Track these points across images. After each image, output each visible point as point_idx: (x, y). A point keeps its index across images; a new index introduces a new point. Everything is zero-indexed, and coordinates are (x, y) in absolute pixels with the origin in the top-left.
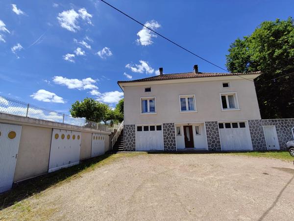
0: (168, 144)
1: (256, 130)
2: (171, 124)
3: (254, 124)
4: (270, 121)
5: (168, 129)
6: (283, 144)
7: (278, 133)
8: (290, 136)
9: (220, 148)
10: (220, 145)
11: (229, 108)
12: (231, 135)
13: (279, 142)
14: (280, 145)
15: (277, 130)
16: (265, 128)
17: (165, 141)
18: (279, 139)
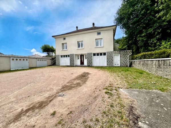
0: (71, 63)
1: (110, 57)
2: (73, 54)
3: (109, 54)
4: (118, 52)
5: (72, 57)
6: (122, 64)
7: (120, 58)
8: (127, 60)
9: (92, 65)
10: (92, 64)
11: (99, 46)
12: (99, 59)
13: (121, 62)
14: (120, 64)
15: (121, 57)
16: (115, 56)
17: (70, 62)
18: (120, 61)
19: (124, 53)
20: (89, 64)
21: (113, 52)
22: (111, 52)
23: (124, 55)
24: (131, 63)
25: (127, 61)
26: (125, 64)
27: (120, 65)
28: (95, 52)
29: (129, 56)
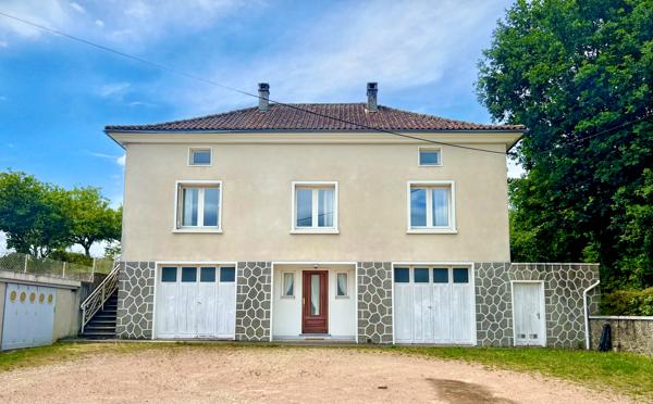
0: (247, 322)
1: (493, 291)
2: (263, 264)
3: (490, 275)
4: (532, 268)
5: (253, 280)
6: (556, 332)
7: (547, 301)
8: (577, 312)
9: (390, 338)
10: (390, 329)
11: (429, 227)
12: (426, 303)
13: (549, 325)
14: (548, 333)
15: (547, 293)
16: (518, 287)
17: (239, 314)
18: (548, 317)
19: (564, 276)
20: (370, 330)
21: (509, 264)
22: (496, 265)
23: (563, 284)
24: (608, 329)
25: (581, 320)
26: (572, 336)
27: (549, 340)
28: (404, 262)
29: (589, 292)
